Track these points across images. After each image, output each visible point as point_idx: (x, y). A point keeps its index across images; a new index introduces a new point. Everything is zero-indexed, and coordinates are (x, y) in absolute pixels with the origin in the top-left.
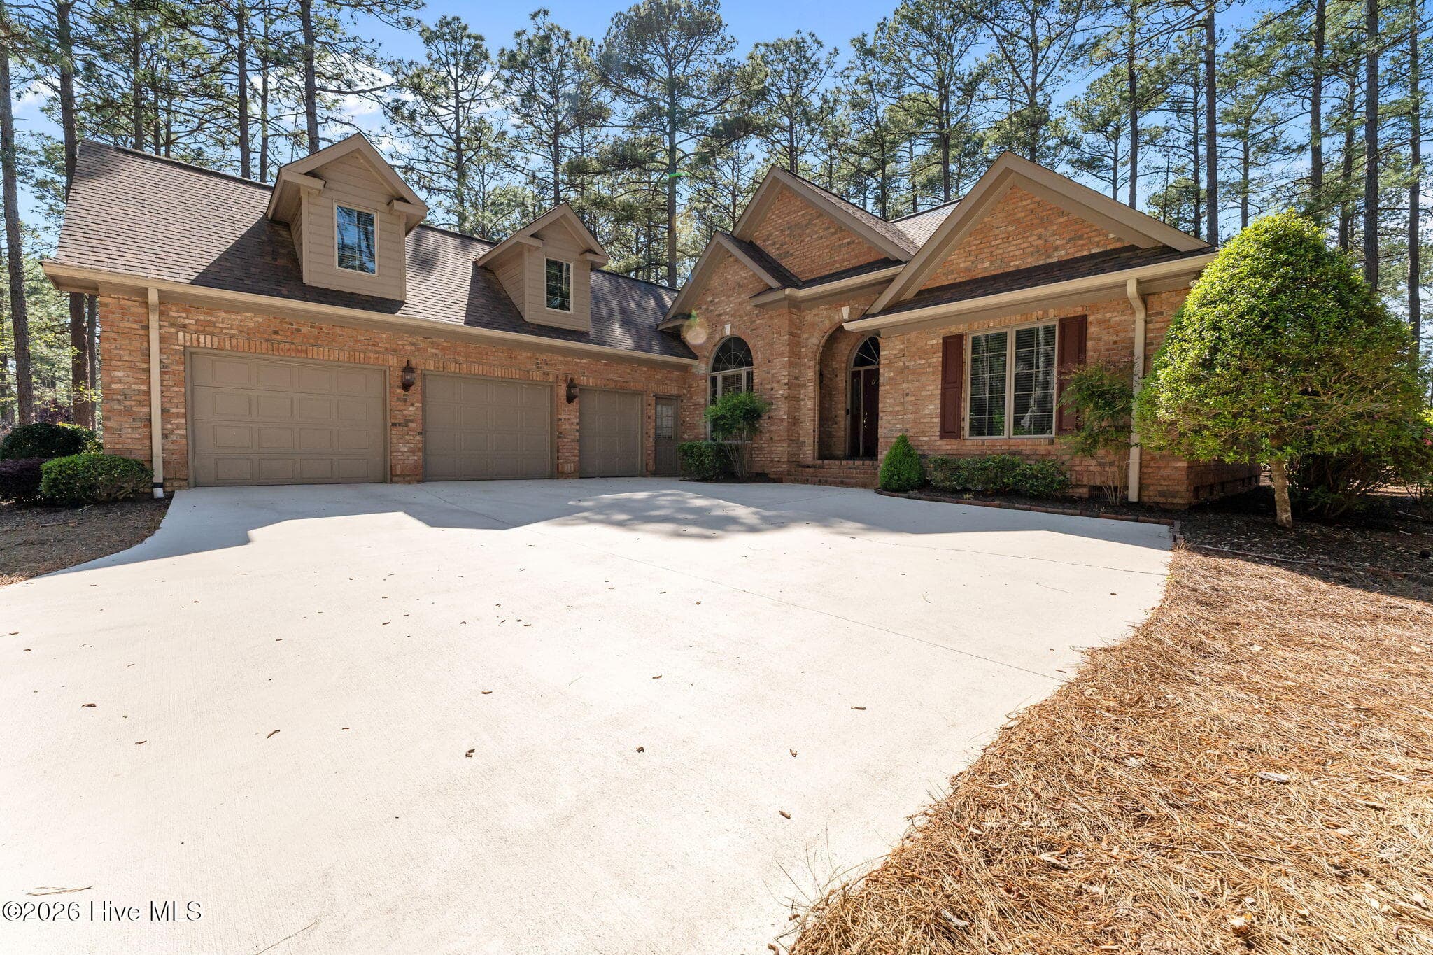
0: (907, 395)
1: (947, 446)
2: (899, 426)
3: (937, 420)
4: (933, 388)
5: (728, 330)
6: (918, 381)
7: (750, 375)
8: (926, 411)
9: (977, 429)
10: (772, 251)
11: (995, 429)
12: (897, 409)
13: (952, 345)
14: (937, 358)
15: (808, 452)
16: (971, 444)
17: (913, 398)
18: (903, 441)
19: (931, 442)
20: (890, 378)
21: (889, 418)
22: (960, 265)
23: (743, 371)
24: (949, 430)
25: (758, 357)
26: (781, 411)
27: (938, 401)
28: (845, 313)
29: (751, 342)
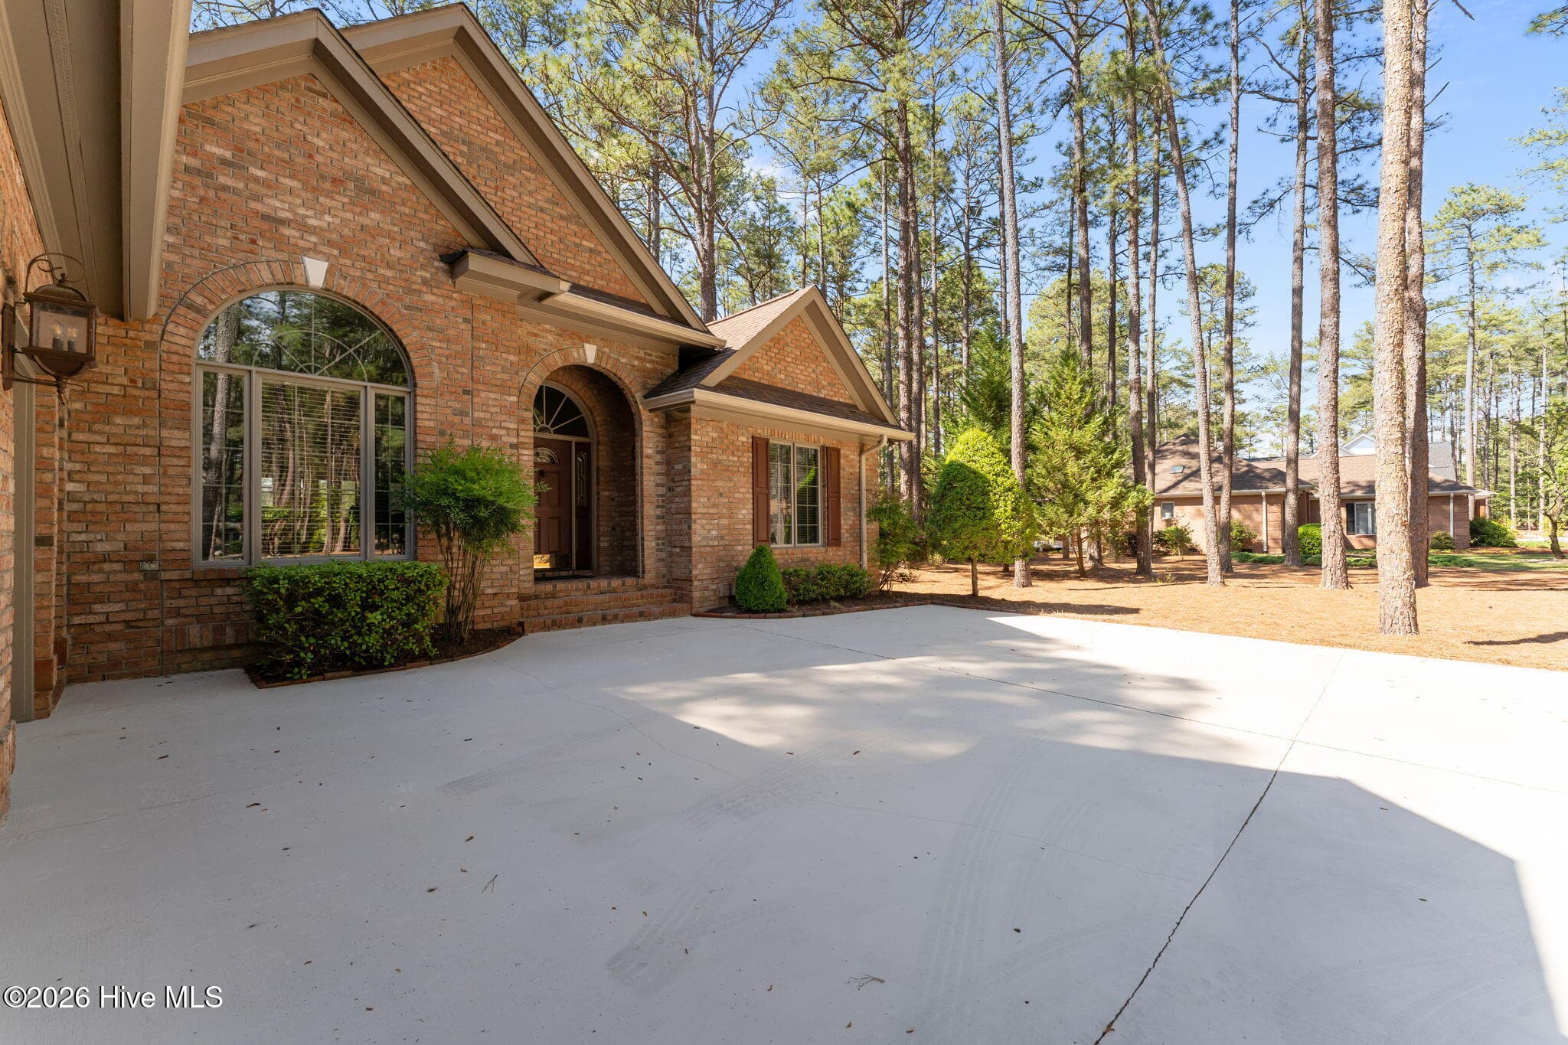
0: (721, 494)
2: (714, 533)
3: (749, 527)
4: (744, 490)
6: (731, 480)
8: (740, 516)
12: (712, 511)
13: (758, 446)
14: (747, 458)
17: (726, 500)
20: (702, 472)
21: (704, 522)
22: (765, 372)
23: (365, 389)
24: (761, 539)
27: (750, 506)
28: (590, 354)
29: (410, 337)
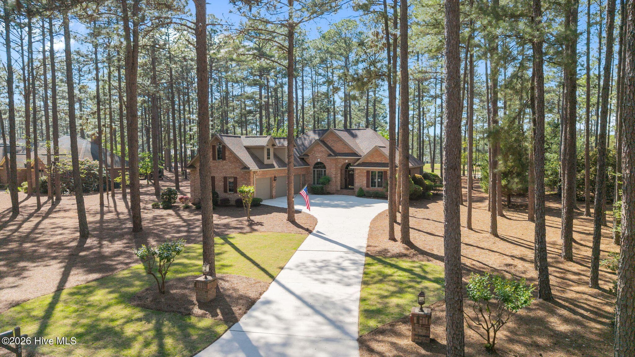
0: (361, 180)
1: (367, 189)
2: (358, 185)
3: (366, 184)
4: (365, 179)
5: (319, 160)
6: (362, 177)
7: (325, 171)
8: (364, 183)
9: (372, 186)
10: (329, 145)
11: (375, 186)
12: (359, 182)
13: (368, 172)
14: (366, 174)
15: (339, 188)
16: (372, 189)
18: (361, 188)
19: (365, 188)
20: (357, 176)
21: (357, 183)
22: (369, 160)
23: (323, 170)
24: (368, 186)
25: (327, 167)
26: (334, 179)
27: (366, 181)
28: (347, 161)
29: (325, 164)
